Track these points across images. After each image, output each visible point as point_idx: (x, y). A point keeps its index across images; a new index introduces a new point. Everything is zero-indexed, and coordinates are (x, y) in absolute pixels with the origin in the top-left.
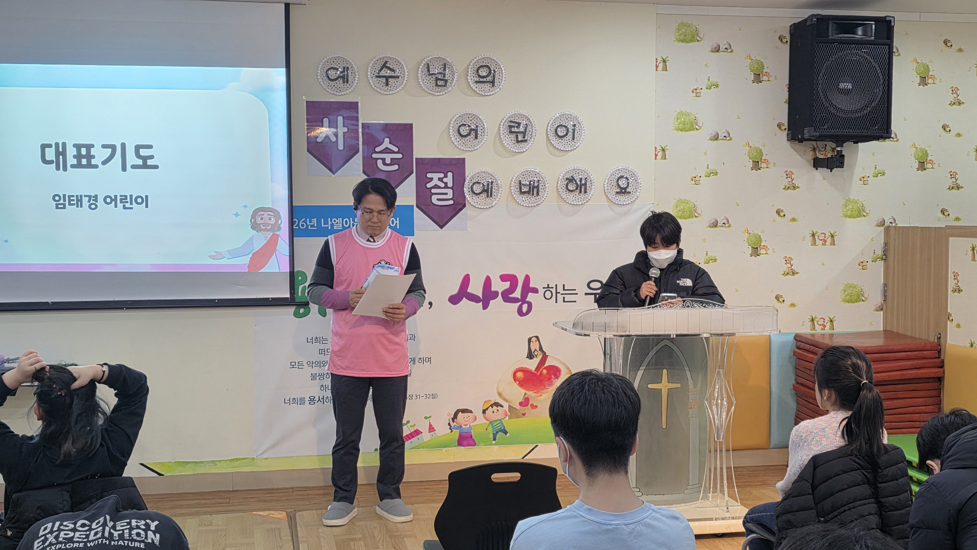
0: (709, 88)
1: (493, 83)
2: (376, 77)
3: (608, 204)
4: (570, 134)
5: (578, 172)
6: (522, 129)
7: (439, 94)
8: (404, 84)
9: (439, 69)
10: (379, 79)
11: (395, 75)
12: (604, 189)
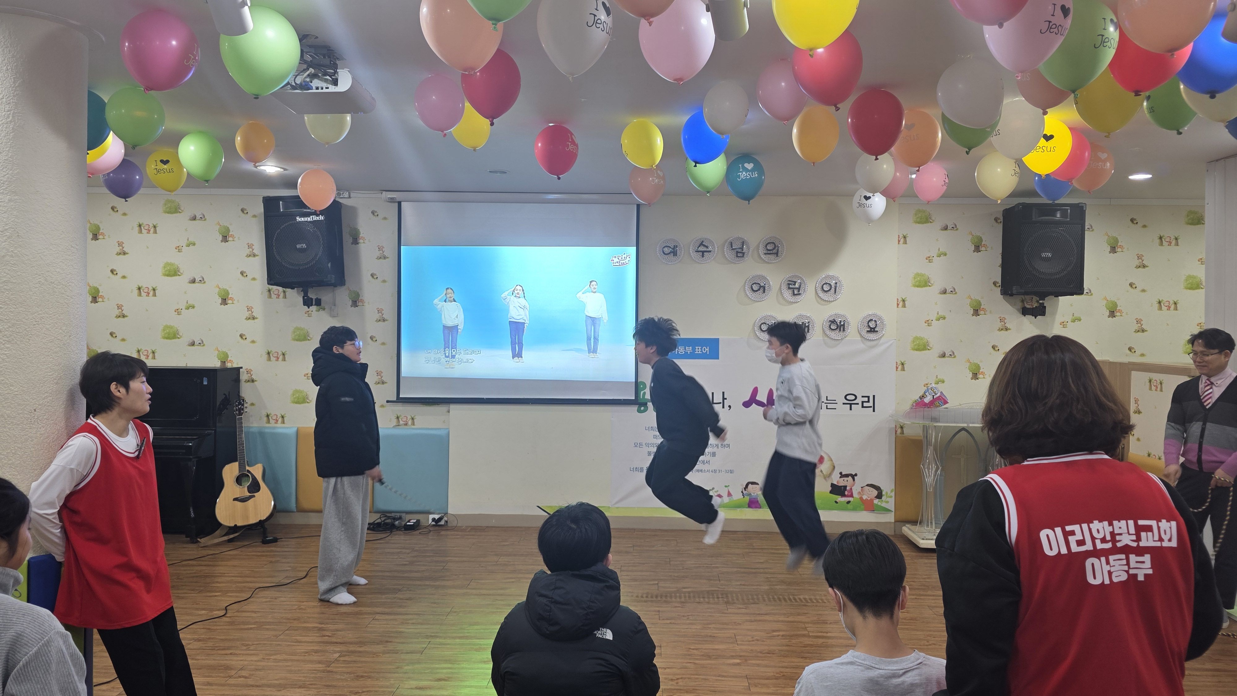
0: (939, 256)
1: (777, 254)
2: (696, 251)
3: (862, 340)
4: (833, 289)
5: (838, 316)
6: (797, 286)
7: (739, 262)
8: (715, 256)
9: (739, 246)
10: (697, 253)
11: (709, 250)
12: (858, 329)
